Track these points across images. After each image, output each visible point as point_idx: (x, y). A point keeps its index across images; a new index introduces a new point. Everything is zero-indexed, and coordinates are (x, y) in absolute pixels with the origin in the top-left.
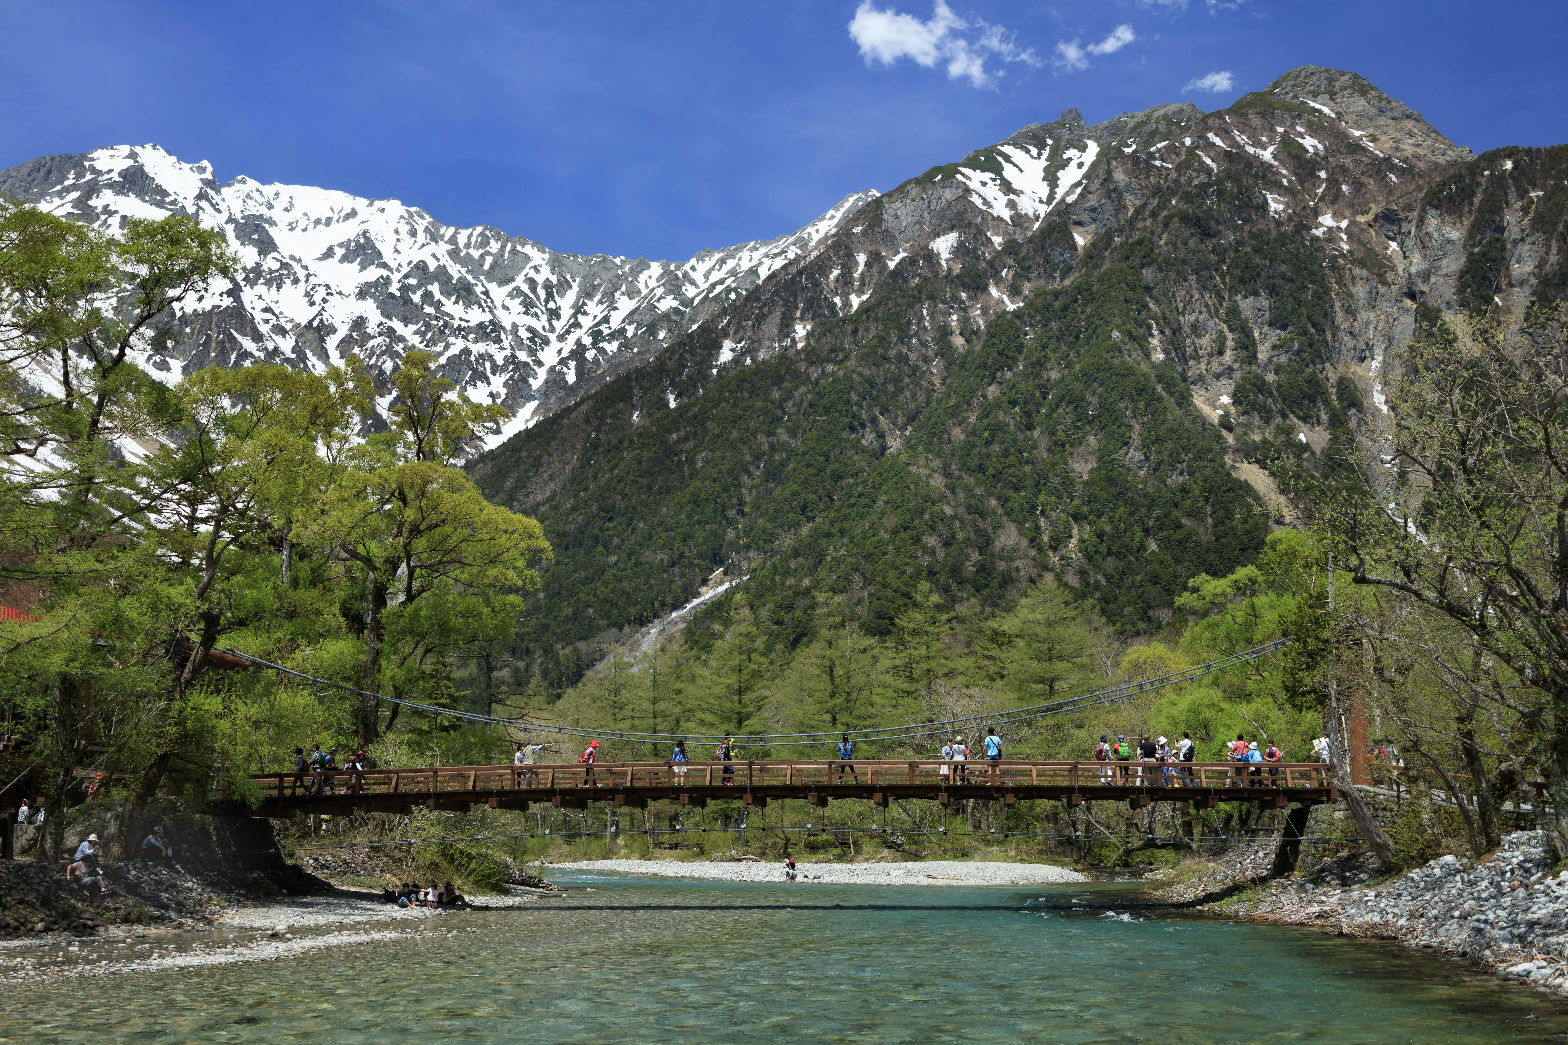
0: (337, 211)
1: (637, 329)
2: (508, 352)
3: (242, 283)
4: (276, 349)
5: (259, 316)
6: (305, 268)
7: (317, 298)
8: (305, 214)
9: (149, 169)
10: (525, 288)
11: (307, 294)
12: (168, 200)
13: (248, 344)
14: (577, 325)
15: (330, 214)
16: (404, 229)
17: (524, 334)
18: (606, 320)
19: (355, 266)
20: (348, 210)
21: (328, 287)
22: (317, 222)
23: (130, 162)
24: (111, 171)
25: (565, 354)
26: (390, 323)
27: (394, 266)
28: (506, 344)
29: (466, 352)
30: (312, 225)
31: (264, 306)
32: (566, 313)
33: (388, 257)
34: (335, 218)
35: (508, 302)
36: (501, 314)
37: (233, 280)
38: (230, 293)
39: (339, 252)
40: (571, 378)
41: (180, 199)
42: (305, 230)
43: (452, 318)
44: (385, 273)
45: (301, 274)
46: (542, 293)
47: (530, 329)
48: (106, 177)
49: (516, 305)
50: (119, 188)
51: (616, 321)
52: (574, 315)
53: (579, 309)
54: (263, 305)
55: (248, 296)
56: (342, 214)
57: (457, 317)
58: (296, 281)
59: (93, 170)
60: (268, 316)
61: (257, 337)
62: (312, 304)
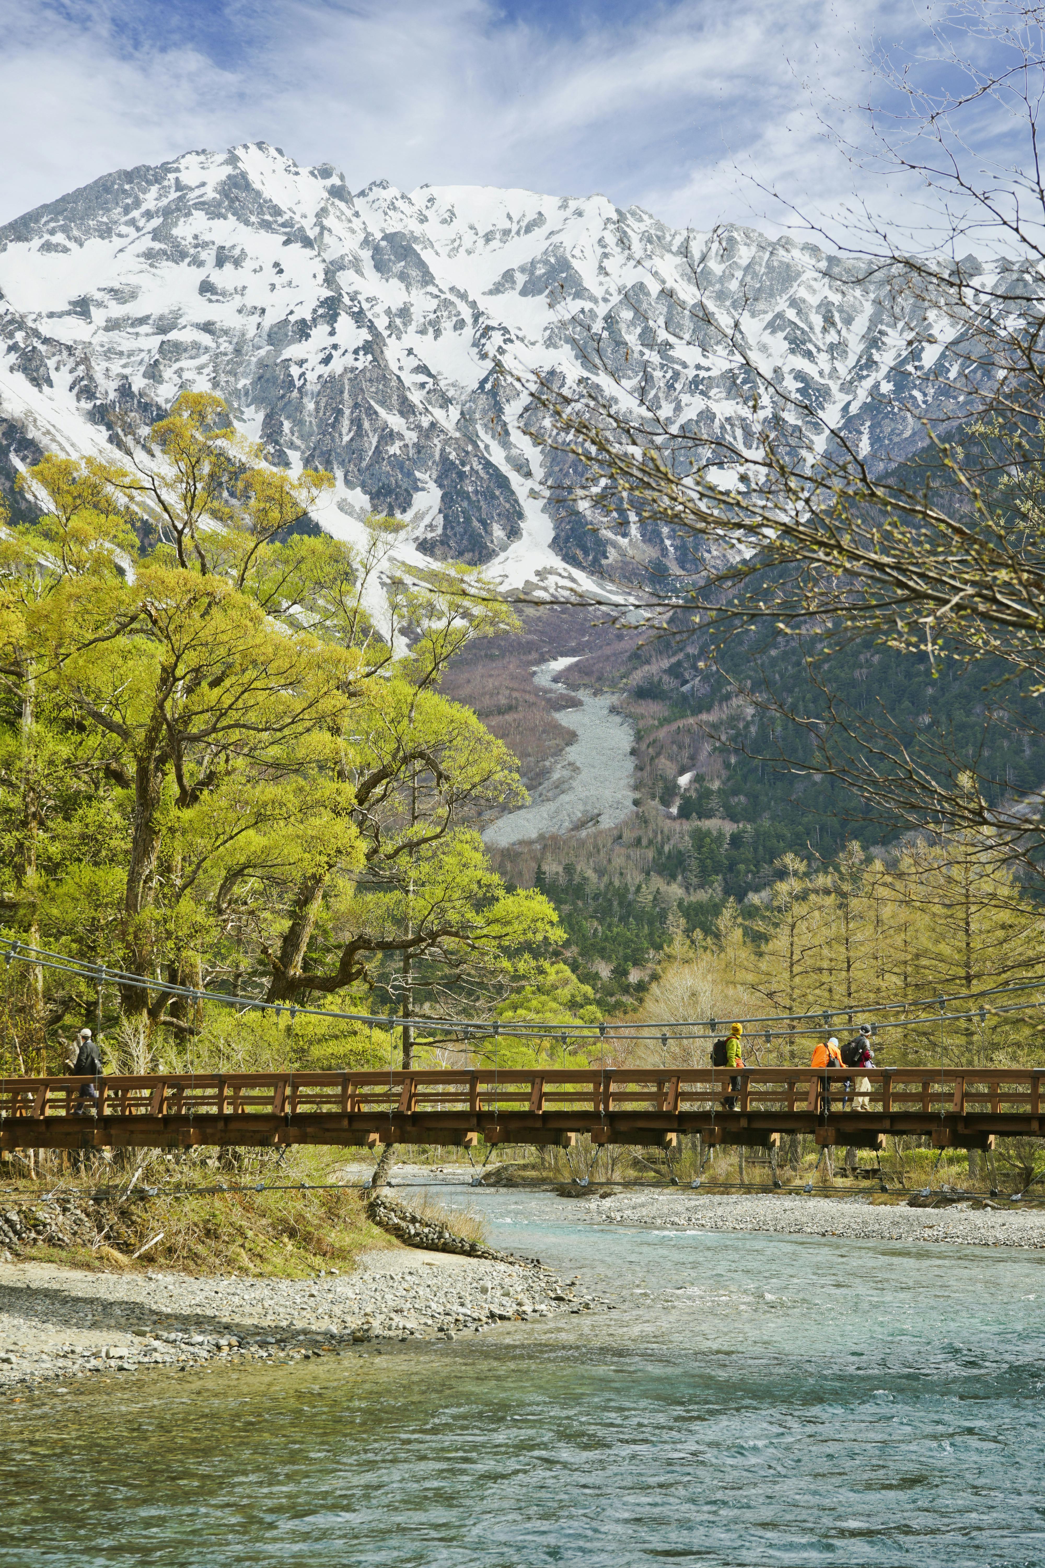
0: (515, 219)
1: (963, 367)
2: (768, 413)
3: (385, 333)
4: (433, 425)
5: (409, 379)
6: (473, 305)
7: (491, 348)
8: (472, 228)
9: (254, 178)
10: (791, 314)
11: (475, 344)
12: (280, 220)
13: (395, 422)
14: (871, 364)
15: (507, 225)
16: (611, 239)
17: (791, 385)
18: (915, 355)
19: (542, 299)
20: (531, 216)
21: (506, 331)
22: (488, 238)
23: (228, 170)
24: (203, 184)
25: (854, 409)
26: (594, 379)
27: (599, 293)
28: (765, 400)
29: (707, 416)
30: (481, 242)
31: (416, 363)
32: (856, 347)
33: (590, 280)
34: (515, 228)
35: (767, 338)
36: (755, 357)
37: (372, 327)
38: (367, 348)
39: (521, 279)
40: (864, 448)
41: (297, 218)
42: (469, 252)
43: (685, 366)
44: (588, 305)
45: (466, 313)
46: (817, 321)
47: (800, 376)
48: (197, 192)
49: (778, 343)
50: (213, 211)
51: (930, 356)
52: (867, 351)
53: (874, 342)
54: (414, 363)
55: (393, 351)
56: (524, 224)
57: (691, 363)
58: (460, 325)
59: (179, 186)
60: (422, 378)
61: (406, 409)
62: (484, 356)
